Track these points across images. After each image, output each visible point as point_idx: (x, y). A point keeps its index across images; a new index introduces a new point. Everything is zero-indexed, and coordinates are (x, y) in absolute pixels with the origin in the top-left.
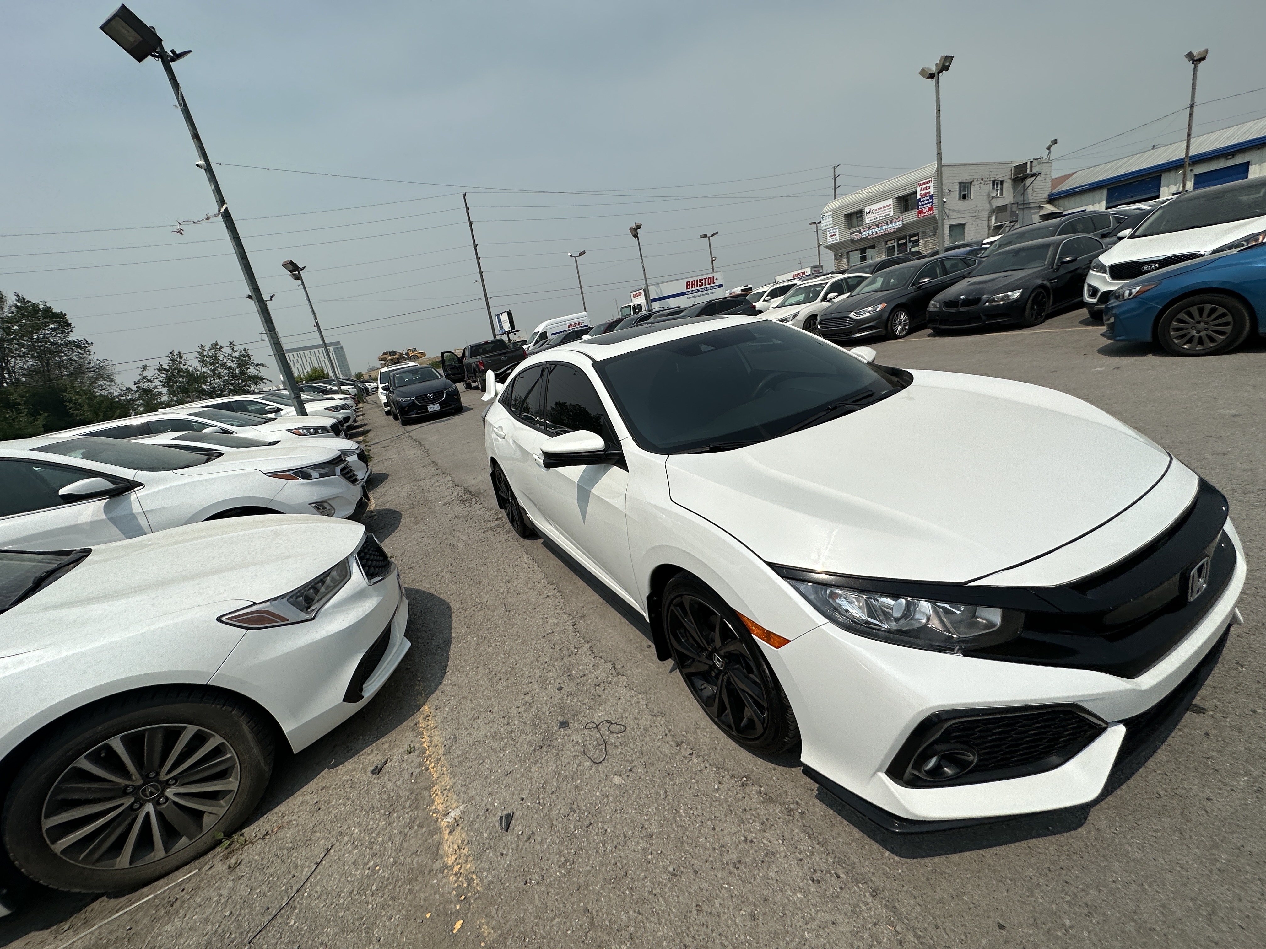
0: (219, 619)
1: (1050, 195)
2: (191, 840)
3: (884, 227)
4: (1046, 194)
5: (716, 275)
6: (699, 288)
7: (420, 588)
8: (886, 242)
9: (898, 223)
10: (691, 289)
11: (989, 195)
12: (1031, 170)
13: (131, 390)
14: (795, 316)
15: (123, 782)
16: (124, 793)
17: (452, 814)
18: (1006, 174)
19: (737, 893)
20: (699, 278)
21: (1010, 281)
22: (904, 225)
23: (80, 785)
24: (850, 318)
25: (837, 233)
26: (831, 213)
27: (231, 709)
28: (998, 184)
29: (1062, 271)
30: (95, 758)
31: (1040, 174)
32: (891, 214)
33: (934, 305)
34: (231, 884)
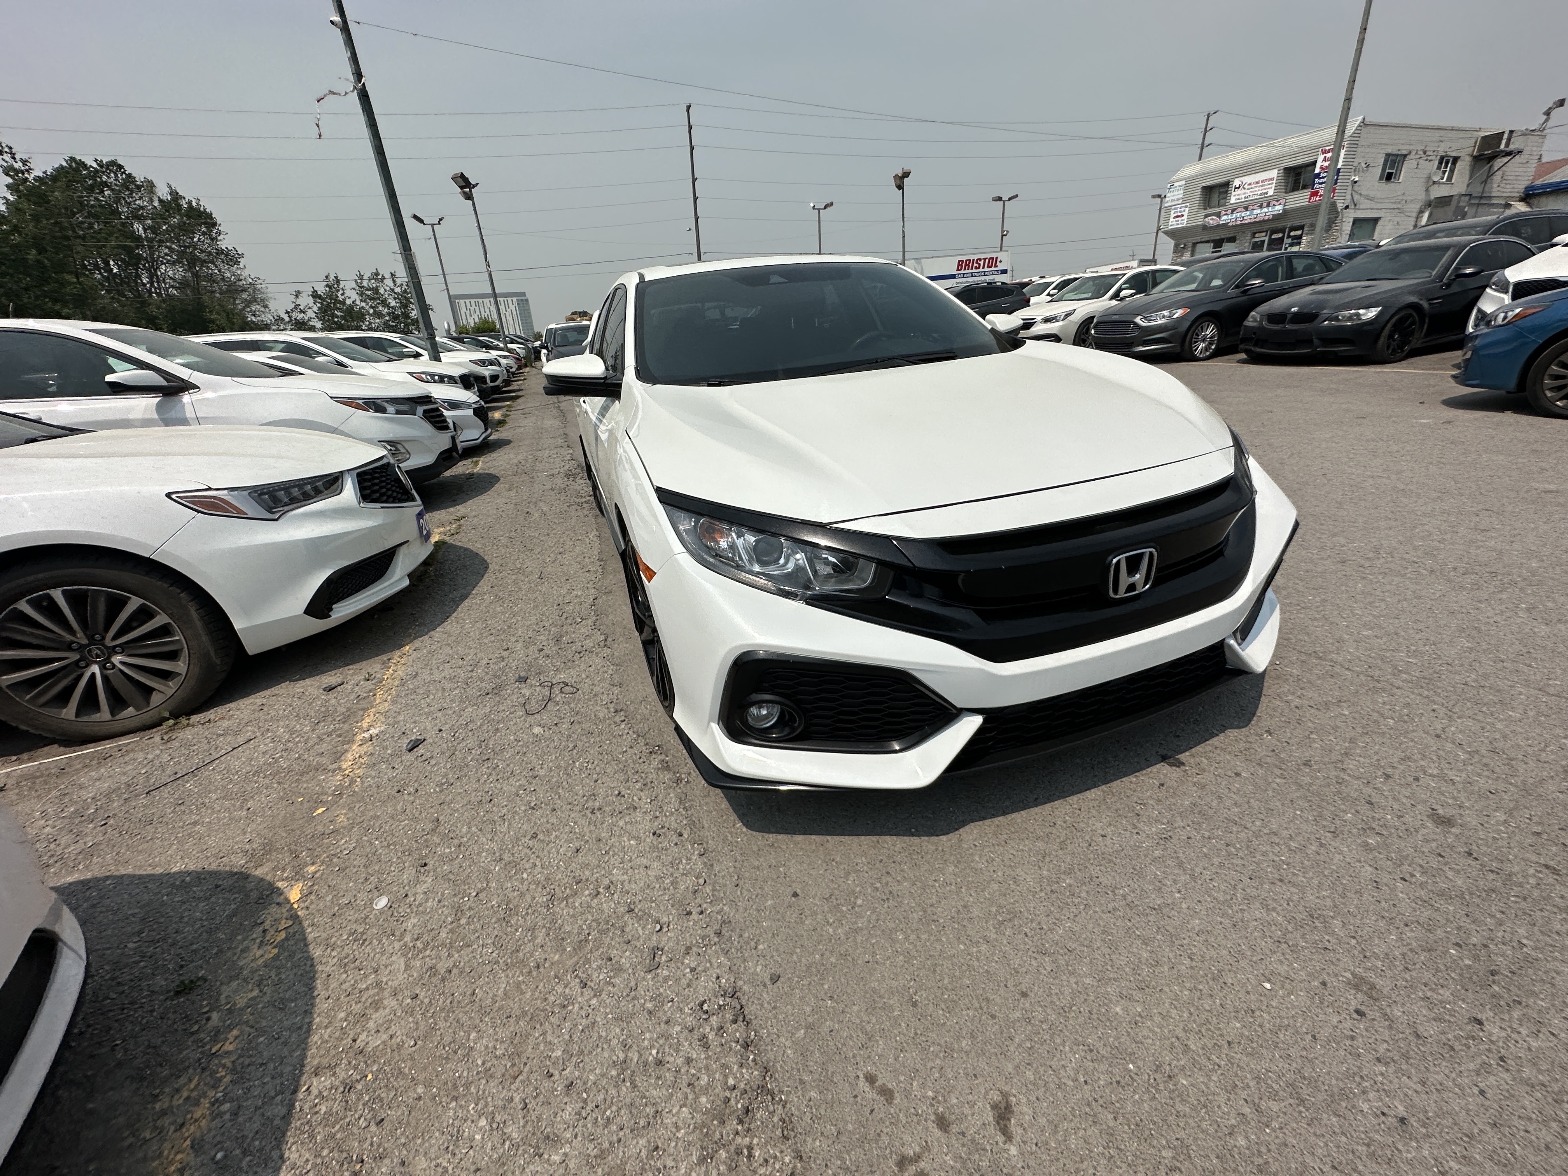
0: (168, 495)
1: (1527, 189)
2: (138, 710)
3: (1255, 212)
4: (1524, 186)
5: (1001, 256)
6: (974, 270)
7: (471, 548)
8: (1255, 233)
9: (1277, 208)
10: (963, 271)
11: (1429, 178)
12: (1507, 145)
13: (283, 319)
14: (1068, 315)
15: (69, 637)
16: (69, 647)
17: (371, 732)
18: (1465, 149)
19: (577, 830)
20: (976, 257)
21: (1370, 293)
22: (1285, 211)
23: (22, 628)
24: (1136, 324)
25: (1186, 214)
26: (1183, 182)
27: (179, 591)
28: (1448, 162)
29: (1455, 288)
30: (35, 604)
31: (1520, 152)
32: (1271, 192)
33: (1254, 318)
34: (158, 752)
